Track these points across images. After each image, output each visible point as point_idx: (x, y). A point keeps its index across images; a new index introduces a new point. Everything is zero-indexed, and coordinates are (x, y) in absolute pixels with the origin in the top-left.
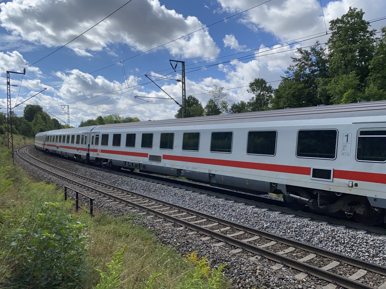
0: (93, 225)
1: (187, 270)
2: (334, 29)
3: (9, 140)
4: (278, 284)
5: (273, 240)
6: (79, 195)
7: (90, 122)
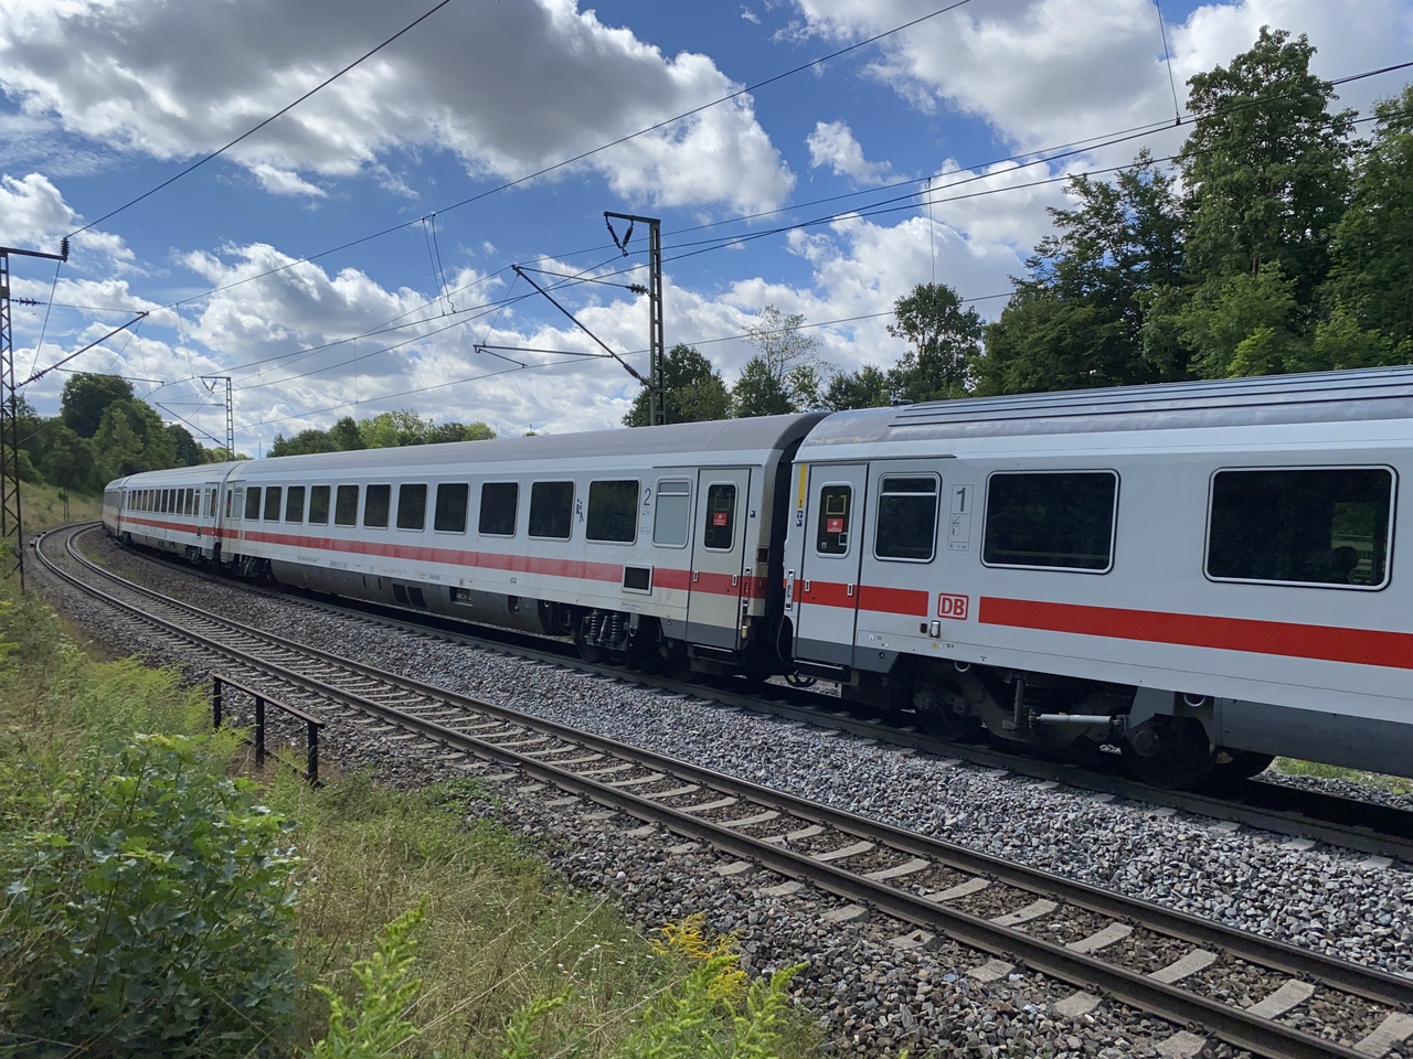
0: (316, 819)
1: (664, 983)
2: (1203, 105)
3: (6, 505)
4: (993, 1034)
5: (979, 872)
6: (266, 709)
7: (308, 440)
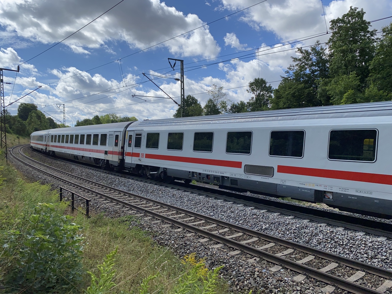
0: (88, 227)
1: (185, 272)
2: (334, 28)
3: (2, 140)
4: (276, 286)
5: (272, 241)
6: (74, 196)
7: (86, 122)
